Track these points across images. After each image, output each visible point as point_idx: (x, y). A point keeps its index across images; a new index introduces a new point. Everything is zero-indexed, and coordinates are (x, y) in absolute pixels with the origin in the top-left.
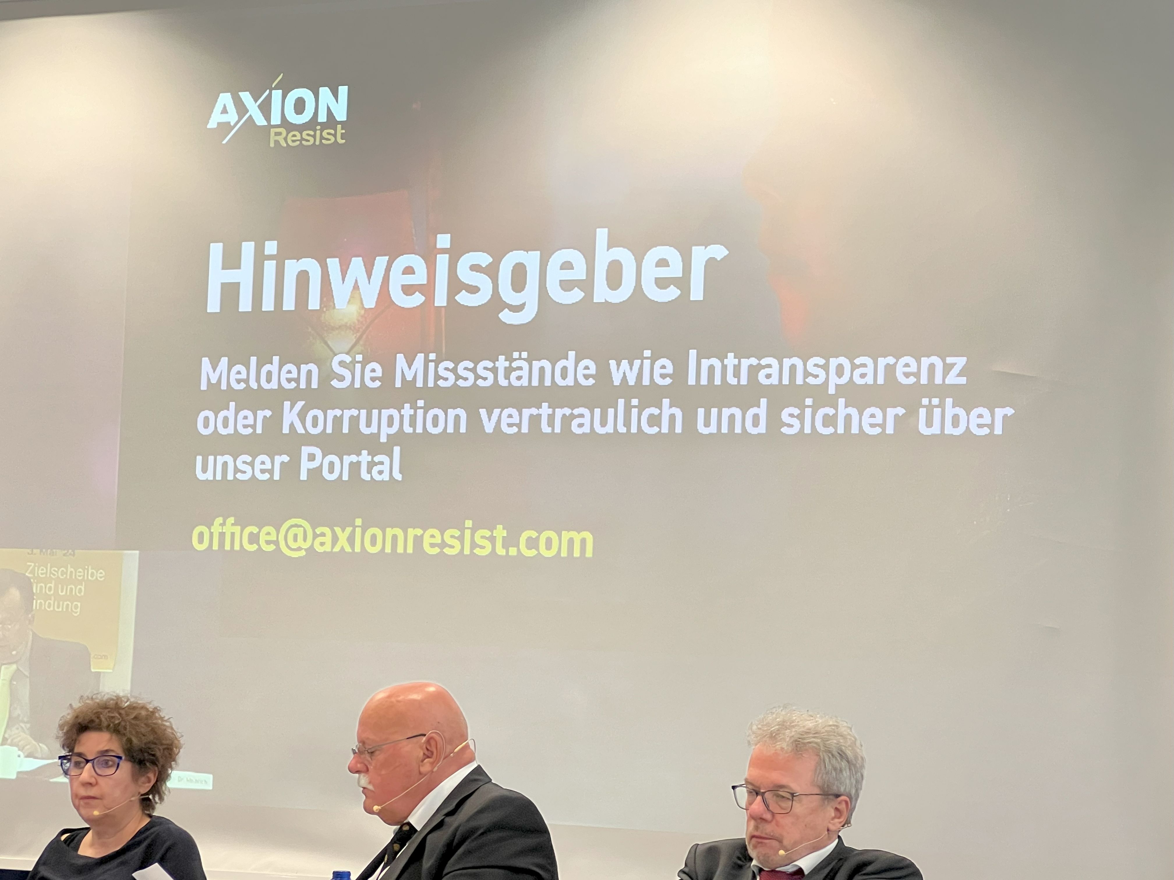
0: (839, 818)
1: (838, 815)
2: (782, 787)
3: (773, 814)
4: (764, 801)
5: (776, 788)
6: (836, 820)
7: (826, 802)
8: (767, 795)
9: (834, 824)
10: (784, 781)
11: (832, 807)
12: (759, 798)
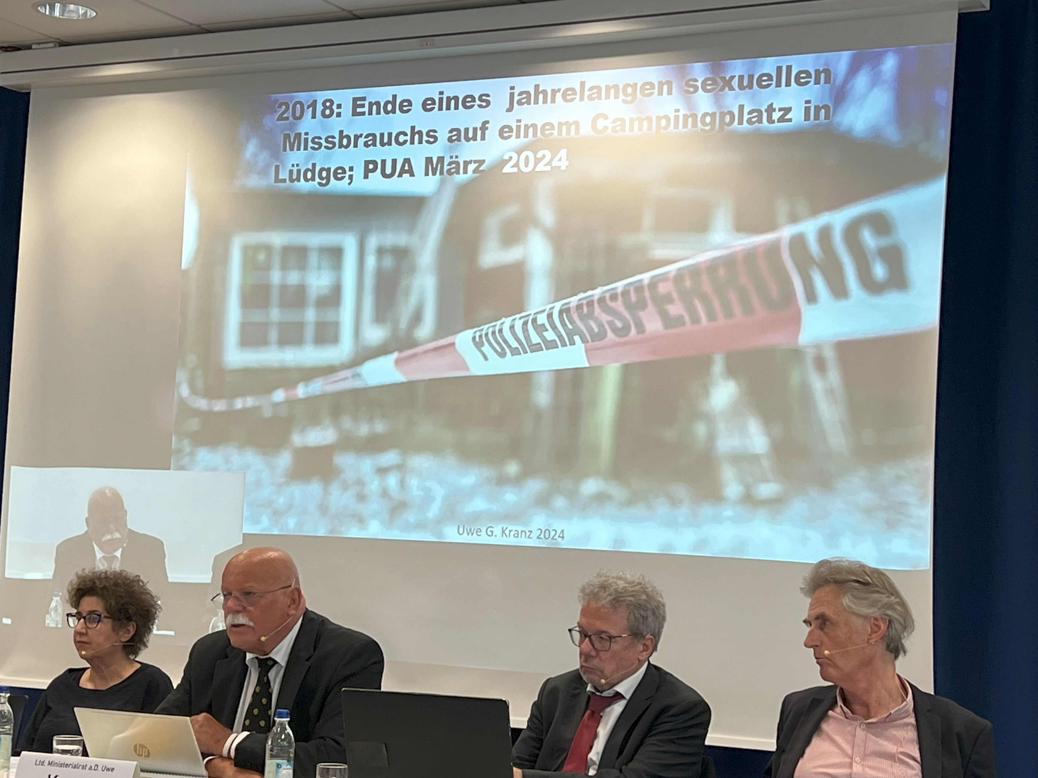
0: (646, 651)
1: (645, 648)
2: (604, 632)
3: (597, 651)
4: (591, 640)
5: (599, 633)
6: (644, 653)
7: (636, 642)
8: (593, 637)
9: (642, 656)
10: (604, 628)
11: (641, 644)
12: (587, 639)
